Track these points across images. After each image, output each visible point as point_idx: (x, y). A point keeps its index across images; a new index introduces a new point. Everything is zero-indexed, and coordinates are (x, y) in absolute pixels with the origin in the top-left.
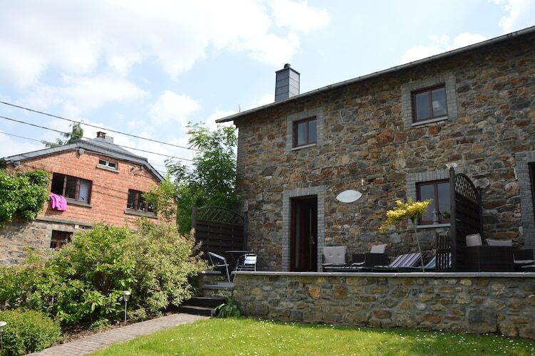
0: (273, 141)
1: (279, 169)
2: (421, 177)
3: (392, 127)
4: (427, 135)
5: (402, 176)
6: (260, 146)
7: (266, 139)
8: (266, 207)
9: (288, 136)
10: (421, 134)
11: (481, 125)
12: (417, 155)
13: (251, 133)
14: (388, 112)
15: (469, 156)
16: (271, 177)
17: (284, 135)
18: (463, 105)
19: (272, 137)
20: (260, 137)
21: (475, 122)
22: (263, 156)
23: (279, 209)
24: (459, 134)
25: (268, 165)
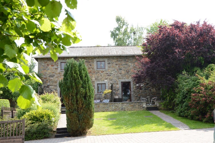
0: (53, 67)
1: (56, 76)
2: (98, 82)
3: (91, 69)
4: (100, 73)
5: (94, 82)
6: (48, 68)
7: (50, 66)
8: (50, 87)
9: (59, 66)
10: (99, 72)
11: (112, 72)
12: (98, 77)
13: (44, 63)
14: (91, 65)
15: (109, 79)
16: (52, 78)
17: (57, 66)
18: (109, 67)
19: (52, 66)
20: (48, 65)
21: (111, 71)
22: (49, 71)
23: (56, 88)
24: (107, 74)
25: (51, 74)
